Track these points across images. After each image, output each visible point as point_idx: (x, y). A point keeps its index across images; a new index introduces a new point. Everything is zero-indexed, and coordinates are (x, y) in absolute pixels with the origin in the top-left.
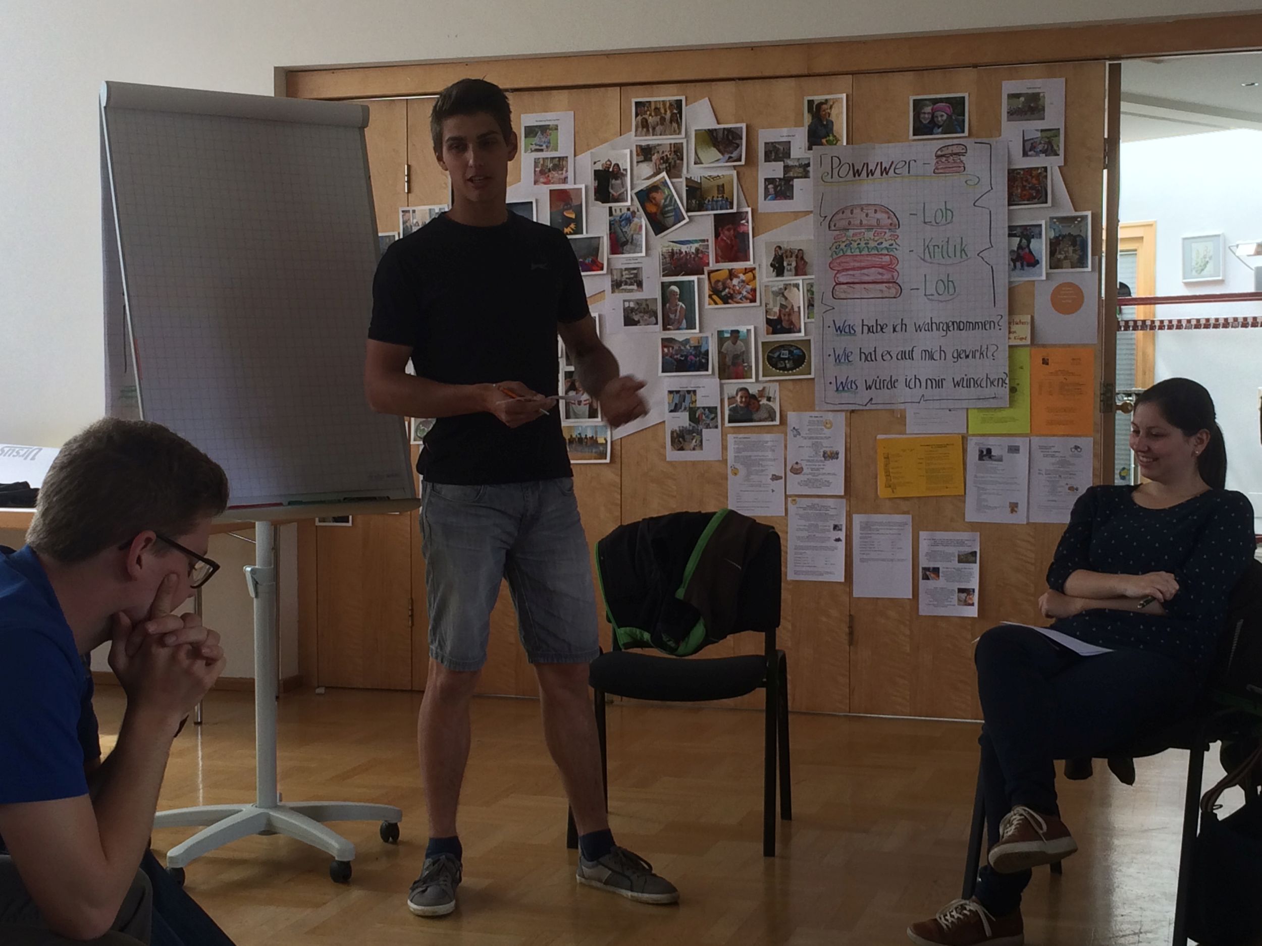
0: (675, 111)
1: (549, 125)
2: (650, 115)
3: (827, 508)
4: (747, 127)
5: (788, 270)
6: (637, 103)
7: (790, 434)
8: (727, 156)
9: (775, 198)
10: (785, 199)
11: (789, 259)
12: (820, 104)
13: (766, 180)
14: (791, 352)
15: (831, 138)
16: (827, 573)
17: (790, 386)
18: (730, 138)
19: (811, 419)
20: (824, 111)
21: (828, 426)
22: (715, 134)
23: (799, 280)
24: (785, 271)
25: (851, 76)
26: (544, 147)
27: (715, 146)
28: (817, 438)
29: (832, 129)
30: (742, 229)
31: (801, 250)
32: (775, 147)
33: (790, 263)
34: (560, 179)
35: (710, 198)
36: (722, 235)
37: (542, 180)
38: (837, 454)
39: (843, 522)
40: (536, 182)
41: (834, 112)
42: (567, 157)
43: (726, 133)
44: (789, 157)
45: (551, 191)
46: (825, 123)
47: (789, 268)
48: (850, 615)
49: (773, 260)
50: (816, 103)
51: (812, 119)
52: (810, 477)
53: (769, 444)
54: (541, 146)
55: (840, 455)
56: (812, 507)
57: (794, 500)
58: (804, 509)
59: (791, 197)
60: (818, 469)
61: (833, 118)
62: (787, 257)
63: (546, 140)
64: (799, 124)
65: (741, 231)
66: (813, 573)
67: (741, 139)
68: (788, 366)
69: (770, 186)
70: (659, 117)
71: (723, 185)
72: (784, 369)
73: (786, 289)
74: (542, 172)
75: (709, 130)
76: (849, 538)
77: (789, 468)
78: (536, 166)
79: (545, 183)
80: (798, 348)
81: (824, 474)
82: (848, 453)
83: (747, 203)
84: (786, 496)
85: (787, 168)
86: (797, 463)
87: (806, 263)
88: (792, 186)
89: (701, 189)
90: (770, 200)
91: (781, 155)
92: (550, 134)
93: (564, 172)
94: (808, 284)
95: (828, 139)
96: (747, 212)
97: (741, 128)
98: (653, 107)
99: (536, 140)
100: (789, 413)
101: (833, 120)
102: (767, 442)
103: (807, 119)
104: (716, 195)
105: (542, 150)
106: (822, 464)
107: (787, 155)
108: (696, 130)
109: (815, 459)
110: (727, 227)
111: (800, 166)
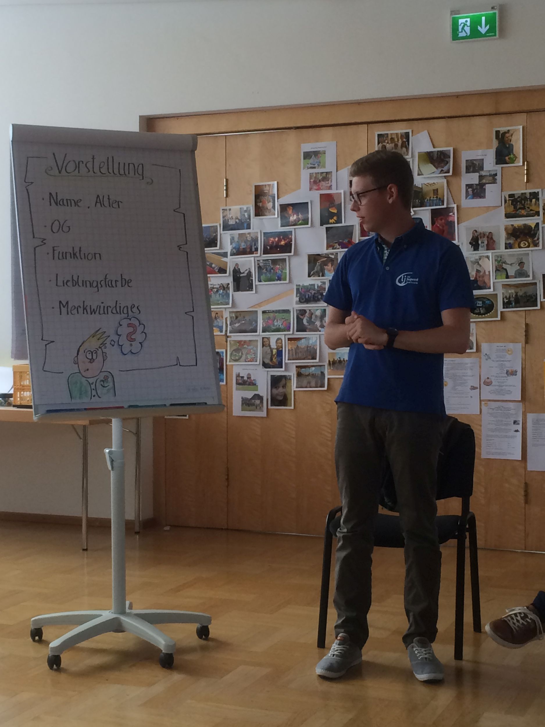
0: (404, 140)
1: (319, 151)
2: (388, 143)
3: (509, 409)
4: (454, 149)
5: (482, 247)
6: (379, 136)
7: (483, 358)
8: (440, 170)
9: (473, 198)
10: (480, 198)
11: (482, 239)
12: (505, 133)
13: (467, 185)
14: (484, 303)
15: (512, 156)
16: (509, 453)
17: (483, 325)
18: (442, 157)
19: (498, 348)
20: (507, 137)
21: (510, 353)
22: (431, 155)
23: (490, 253)
24: (480, 247)
25: (526, 114)
26: (316, 165)
27: (432, 164)
28: (503, 361)
29: (513, 150)
30: (450, 219)
31: (491, 233)
32: (473, 163)
33: (483, 242)
34: (326, 186)
35: (428, 198)
36: (436, 223)
37: (315, 187)
38: (516, 372)
39: (520, 419)
40: (311, 189)
41: (514, 139)
42: (332, 172)
43: (439, 154)
44: (483, 170)
45: (321, 195)
46: (507, 146)
47: (483, 244)
48: (526, 483)
49: (471, 240)
50: (501, 132)
51: (499, 144)
52: (497, 387)
53: (469, 365)
54: (314, 165)
55: (517, 373)
56: (498, 408)
57: (485, 403)
58: (493, 409)
59: (484, 197)
60: (503, 383)
61: (513, 142)
62: (481, 238)
63: (318, 161)
64: (489, 147)
65: (450, 220)
66: (499, 454)
67: (450, 158)
68: (482, 311)
69: (470, 190)
70: (394, 144)
71: (437, 189)
72: (479, 314)
73: (480, 259)
74: (315, 182)
75: (427, 152)
76: (524, 429)
77: (482, 381)
78: (311, 178)
79: (317, 190)
80: (489, 300)
81: (506, 386)
82: (524, 371)
83: (454, 201)
84: (481, 401)
85: (481, 177)
86: (488, 378)
87: (494, 241)
88: (485, 189)
89: (422, 192)
90: (469, 199)
91: (477, 169)
92: (321, 157)
93: (330, 182)
94: (496, 256)
95: (509, 157)
96: (454, 207)
97: (450, 150)
98: (390, 137)
99: (311, 161)
100: (482, 344)
101: (513, 144)
102: (467, 364)
103: (495, 143)
104: (432, 196)
105: (314, 168)
106: (506, 378)
107: (481, 168)
108: (418, 152)
109: (501, 375)
110: (440, 218)
111: (490, 175)
